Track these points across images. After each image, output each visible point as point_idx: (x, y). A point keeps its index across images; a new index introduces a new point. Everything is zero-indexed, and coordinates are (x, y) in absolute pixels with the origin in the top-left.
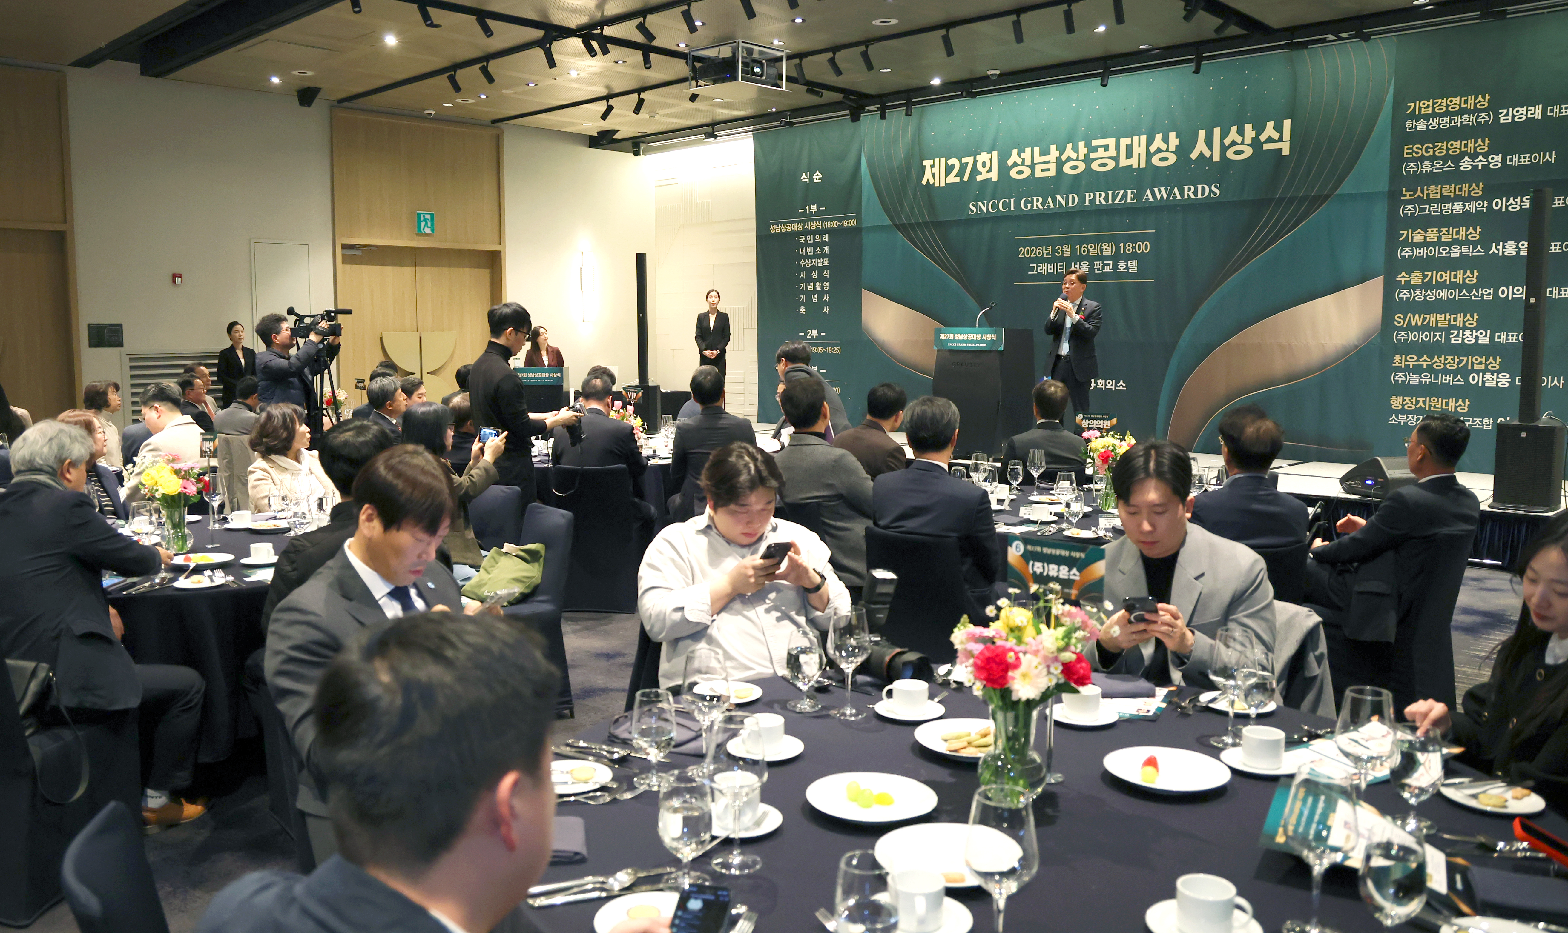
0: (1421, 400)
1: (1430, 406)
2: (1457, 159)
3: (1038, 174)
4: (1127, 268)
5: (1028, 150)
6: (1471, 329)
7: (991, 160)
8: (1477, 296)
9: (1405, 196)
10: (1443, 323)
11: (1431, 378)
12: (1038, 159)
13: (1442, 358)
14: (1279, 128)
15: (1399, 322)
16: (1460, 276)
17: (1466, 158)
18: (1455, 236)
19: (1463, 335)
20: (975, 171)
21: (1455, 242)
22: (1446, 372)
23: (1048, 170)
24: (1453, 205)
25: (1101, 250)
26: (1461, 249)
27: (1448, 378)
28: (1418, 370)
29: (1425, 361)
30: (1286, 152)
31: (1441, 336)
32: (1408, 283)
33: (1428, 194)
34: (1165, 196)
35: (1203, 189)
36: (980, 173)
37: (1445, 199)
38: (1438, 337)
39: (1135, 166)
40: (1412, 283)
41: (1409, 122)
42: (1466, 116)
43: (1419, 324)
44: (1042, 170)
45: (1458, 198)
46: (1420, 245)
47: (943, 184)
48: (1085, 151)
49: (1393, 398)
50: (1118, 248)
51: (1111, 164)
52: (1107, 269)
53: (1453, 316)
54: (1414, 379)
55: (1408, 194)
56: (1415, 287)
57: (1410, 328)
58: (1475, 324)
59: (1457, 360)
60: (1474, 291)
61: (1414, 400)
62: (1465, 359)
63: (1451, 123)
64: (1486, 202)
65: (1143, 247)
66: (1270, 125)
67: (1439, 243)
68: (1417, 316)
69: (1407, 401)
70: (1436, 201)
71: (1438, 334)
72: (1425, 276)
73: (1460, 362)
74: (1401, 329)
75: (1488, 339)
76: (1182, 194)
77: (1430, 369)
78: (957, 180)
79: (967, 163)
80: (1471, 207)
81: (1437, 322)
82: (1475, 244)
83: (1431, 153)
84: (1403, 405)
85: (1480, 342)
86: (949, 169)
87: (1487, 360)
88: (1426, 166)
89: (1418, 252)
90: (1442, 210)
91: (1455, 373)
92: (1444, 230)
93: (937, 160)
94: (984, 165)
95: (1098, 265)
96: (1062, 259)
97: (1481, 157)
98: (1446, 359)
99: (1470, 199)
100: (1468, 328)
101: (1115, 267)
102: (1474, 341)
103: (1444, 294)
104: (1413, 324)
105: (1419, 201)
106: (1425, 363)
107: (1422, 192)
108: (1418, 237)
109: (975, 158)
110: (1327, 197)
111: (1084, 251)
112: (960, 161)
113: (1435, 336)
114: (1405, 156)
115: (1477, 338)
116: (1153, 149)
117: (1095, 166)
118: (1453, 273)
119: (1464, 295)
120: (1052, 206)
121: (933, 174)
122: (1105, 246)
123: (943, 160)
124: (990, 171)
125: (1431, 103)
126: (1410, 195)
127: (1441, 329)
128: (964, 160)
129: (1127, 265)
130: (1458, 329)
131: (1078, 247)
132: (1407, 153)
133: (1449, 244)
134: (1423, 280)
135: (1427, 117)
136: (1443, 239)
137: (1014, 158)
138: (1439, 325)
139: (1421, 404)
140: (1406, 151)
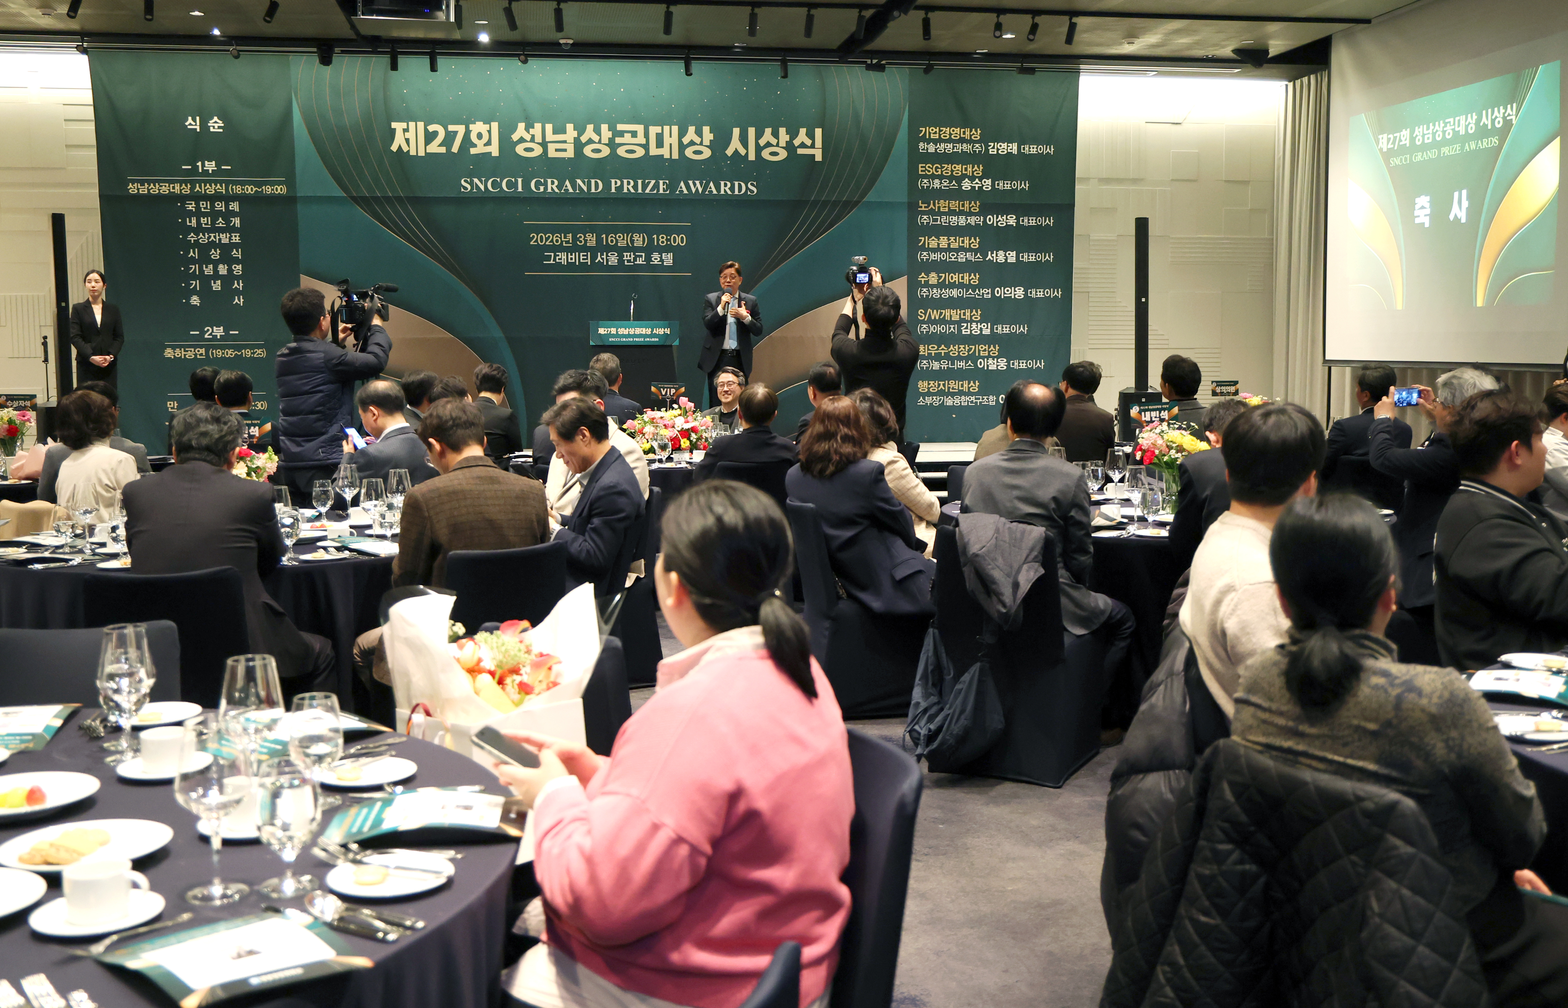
0: (941, 383)
1: (949, 388)
2: (960, 180)
3: (552, 154)
4: (662, 260)
5: (538, 126)
6: (977, 322)
7: (489, 132)
8: (979, 295)
9: (921, 207)
10: (956, 318)
11: (948, 364)
12: (550, 136)
13: (956, 347)
14: (811, 135)
15: (921, 317)
16: (966, 278)
17: (967, 180)
18: (961, 244)
19: (971, 327)
20: (467, 142)
21: (961, 249)
22: (960, 358)
23: (565, 150)
24: (958, 218)
25: (632, 241)
26: (966, 255)
27: (961, 364)
28: (938, 358)
29: (943, 349)
30: (819, 158)
31: (954, 328)
32: (927, 282)
33: (939, 208)
34: (700, 190)
35: (740, 186)
36: (475, 146)
37: (951, 213)
38: (952, 329)
39: (667, 156)
40: (930, 283)
41: (921, 144)
42: (965, 145)
43: (937, 318)
44: (557, 150)
45: (961, 213)
46: (934, 250)
47: (421, 153)
48: (610, 134)
49: (920, 383)
50: (651, 240)
51: (640, 152)
52: (640, 261)
53: (962, 311)
54: (936, 366)
55: (923, 205)
56: (933, 286)
57: (931, 322)
58: (979, 318)
59: (967, 348)
60: (977, 291)
61: (936, 384)
62: (973, 347)
63: (953, 149)
64: (982, 218)
65: (678, 240)
66: (803, 131)
67: (949, 250)
68: (935, 311)
69: (932, 385)
70: (945, 214)
71: (952, 326)
72: (940, 277)
73: (970, 349)
74: (923, 322)
75: (989, 330)
76: (718, 189)
77: (947, 357)
78: (443, 150)
79: (456, 133)
80: (972, 220)
81: (951, 316)
82: (976, 251)
83: (940, 173)
84: (929, 388)
85: (983, 333)
86: (430, 137)
87: (989, 347)
88: (936, 184)
89: (933, 256)
90: (950, 222)
91: (967, 359)
92: (952, 238)
93: (412, 125)
94: (480, 136)
95: (627, 256)
96: (585, 248)
97: (977, 180)
98: (959, 348)
99: (970, 214)
100: (975, 321)
101: (648, 259)
102: (979, 332)
103: (955, 293)
104: (933, 318)
105: (932, 212)
106: (943, 352)
107: (934, 205)
108: (933, 243)
109: (467, 128)
110: (857, 203)
111: (612, 241)
112: (446, 128)
113: (950, 328)
114: (920, 173)
115: (981, 329)
116: (686, 141)
117: (621, 152)
118: (961, 275)
119: (970, 294)
120: (571, 190)
121: (407, 141)
122: (636, 237)
123: (421, 125)
124: (489, 143)
125: (937, 130)
126: (925, 207)
127: (954, 323)
128: (451, 128)
129: (661, 257)
130: (967, 322)
131: (604, 236)
132: (922, 171)
133: (957, 251)
134: (938, 280)
135: (935, 142)
136: (952, 247)
137: (521, 131)
138: (953, 319)
139: (942, 386)
140: (920, 169)
